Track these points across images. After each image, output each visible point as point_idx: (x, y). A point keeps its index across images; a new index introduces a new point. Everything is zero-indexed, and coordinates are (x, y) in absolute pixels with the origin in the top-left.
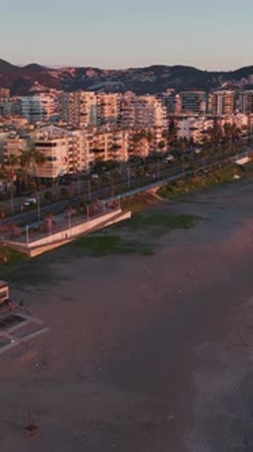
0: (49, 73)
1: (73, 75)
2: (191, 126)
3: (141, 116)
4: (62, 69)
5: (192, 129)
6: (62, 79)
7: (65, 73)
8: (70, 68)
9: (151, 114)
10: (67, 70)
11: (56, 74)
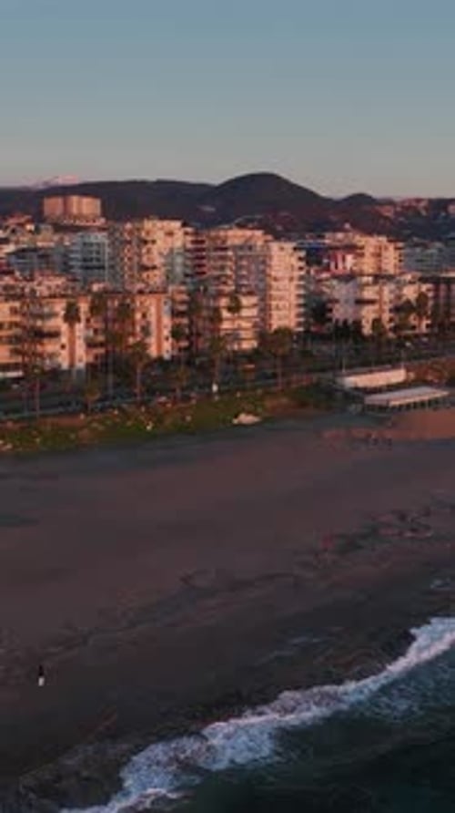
0: (377, 208)
1: (424, 213)
2: (358, 296)
3: (244, 273)
4: (403, 202)
5: (361, 302)
6: (401, 219)
7: (409, 209)
8: (419, 200)
9: (262, 267)
10: (414, 204)
11: (392, 210)
